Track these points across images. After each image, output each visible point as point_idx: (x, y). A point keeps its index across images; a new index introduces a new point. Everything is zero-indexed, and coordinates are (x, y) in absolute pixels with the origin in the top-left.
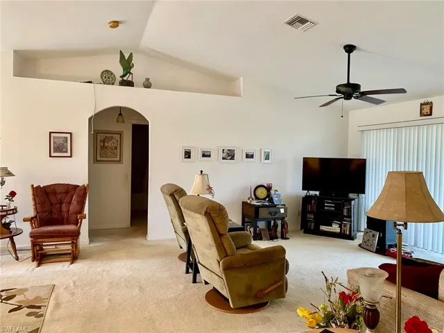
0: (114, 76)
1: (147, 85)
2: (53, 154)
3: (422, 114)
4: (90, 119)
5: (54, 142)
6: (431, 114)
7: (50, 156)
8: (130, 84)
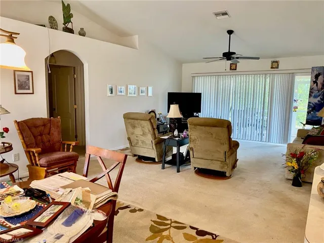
0: (56, 22)
1: (82, 33)
2: (18, 91)
3: (231, 69)
4: (46, 59)
5: (18, 80)
6: (236, 69)
7: (16, 93)
8: (71, 31)
